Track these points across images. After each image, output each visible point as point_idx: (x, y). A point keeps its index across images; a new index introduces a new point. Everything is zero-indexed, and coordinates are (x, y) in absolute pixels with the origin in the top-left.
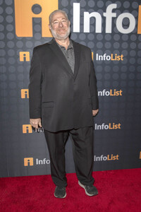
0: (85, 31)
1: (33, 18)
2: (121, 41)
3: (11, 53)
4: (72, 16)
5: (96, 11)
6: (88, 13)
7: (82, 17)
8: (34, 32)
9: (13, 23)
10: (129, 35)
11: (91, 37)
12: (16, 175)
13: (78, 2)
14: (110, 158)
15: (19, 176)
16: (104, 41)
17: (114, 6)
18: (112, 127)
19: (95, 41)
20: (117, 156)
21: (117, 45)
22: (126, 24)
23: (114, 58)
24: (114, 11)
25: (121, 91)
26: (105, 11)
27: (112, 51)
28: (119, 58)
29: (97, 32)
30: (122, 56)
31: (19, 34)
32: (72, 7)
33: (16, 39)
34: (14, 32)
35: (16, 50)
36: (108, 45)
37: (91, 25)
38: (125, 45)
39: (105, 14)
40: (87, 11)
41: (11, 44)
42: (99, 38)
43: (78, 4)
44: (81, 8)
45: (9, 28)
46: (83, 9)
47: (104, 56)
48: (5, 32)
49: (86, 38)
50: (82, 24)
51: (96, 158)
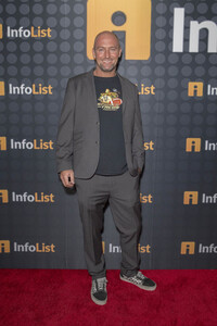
0: (191, 51)
4: (172, 28)
5: (209, 19)
6: (196, 22)
11: (201, 60)
13: (181, 6)
19: (207, 65)
29: (209, 51)
32: (173, 15)
33: (86, 63)
34: (84, 52)
37: (200, 40)
40: (195, 19)
44: (186, 15)
45: (78, 46)
46: (189, 17)
48: (72, 53)
49: (193, 60)
50: (186, 40)
51: (202, 249)
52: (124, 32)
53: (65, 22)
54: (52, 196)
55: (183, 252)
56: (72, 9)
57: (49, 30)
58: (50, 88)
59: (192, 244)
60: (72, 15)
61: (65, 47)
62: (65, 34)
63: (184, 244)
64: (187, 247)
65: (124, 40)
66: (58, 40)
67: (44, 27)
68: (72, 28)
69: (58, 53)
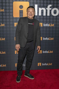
0: (39, 15)
1: (20, 10)
2: (53, 19)
3: (11, 23)
5: (43, 7)
7: (38, 10)
8: (20, 15)
9: (12, 12)
10: (56, 16)
11: (42, 17)
12: (12, 70)
13: (37, 4)
14: (49, 64)
15: (13, 70)
16: (47, 19)
17: (51, 5)
18: (49, 52)
19: (43, 19)
20: (51, 64)
21: (51, 20)
22: (55, 12)
23: (50, 25)
24: (50, 7)
25: (53, 38)
26: (47, 8)
27: (49, 23)
28: (53, 25)
29: (44, 15)
30: (54, 25)
31: (14, 16)
33: (13, 18)
34: (13, 15)
35: (13, 22)
36: (48, 20)
38: (55, 20)
39: (47, 9)
40: (40, 7)
41: (11, 20)
42: (45, 18)
43: (37, 5)
45: (11, 14)
46: (39, 7)
47: (47, 24)
48: (9, 15)
49: (40, 17)
50: (38, 13)
51: (43, 64)
52: (23, 10)
53: (8, 8)
54: (5, 52)
55: (38, 65)
56: (9, 4)
57: (3, 10)
58: (4, 24)
59: (41, 63)
60: (9, 6)
61: (8, 14)
62: (8, 11)
63: (38, 64)
64: (39, 64)
65: (22, 12)
66: (6, 12)
67: (2, 9)
68: (9, 9)
69: (6, 15)
